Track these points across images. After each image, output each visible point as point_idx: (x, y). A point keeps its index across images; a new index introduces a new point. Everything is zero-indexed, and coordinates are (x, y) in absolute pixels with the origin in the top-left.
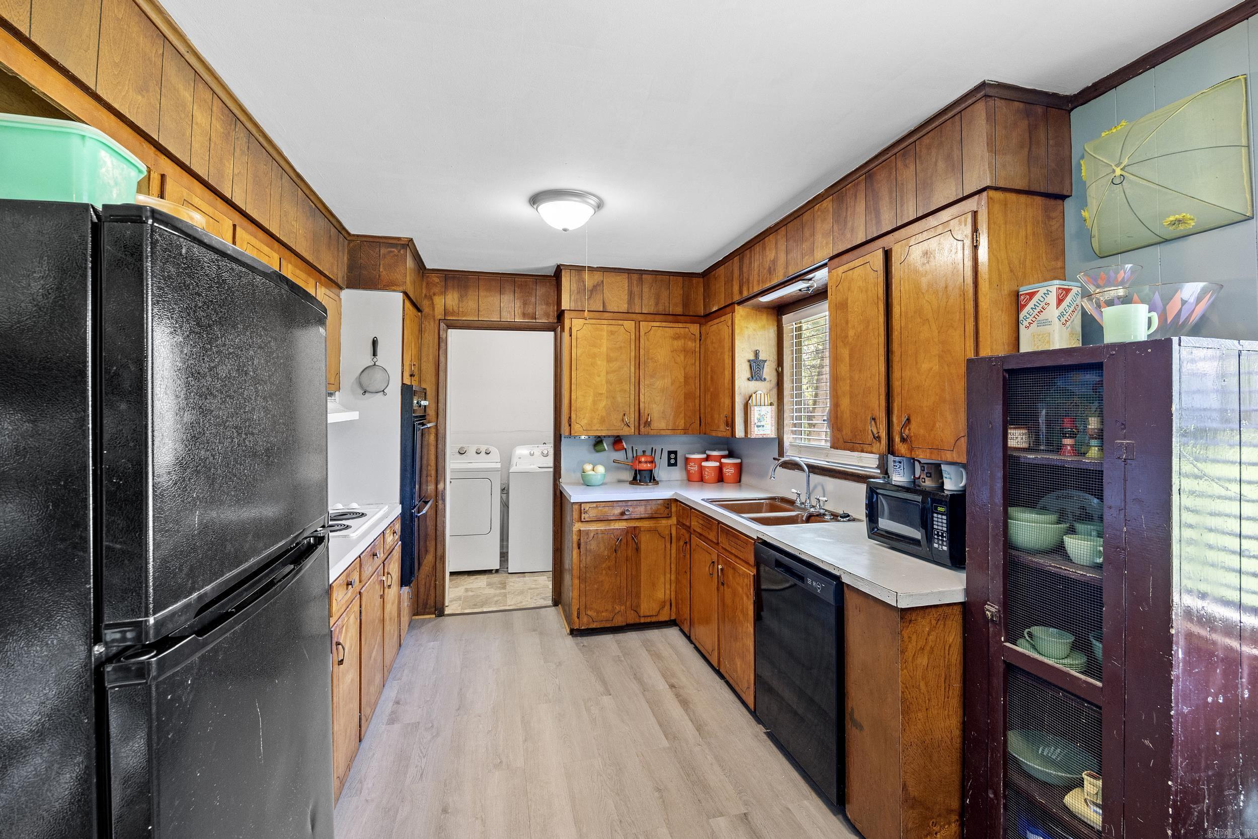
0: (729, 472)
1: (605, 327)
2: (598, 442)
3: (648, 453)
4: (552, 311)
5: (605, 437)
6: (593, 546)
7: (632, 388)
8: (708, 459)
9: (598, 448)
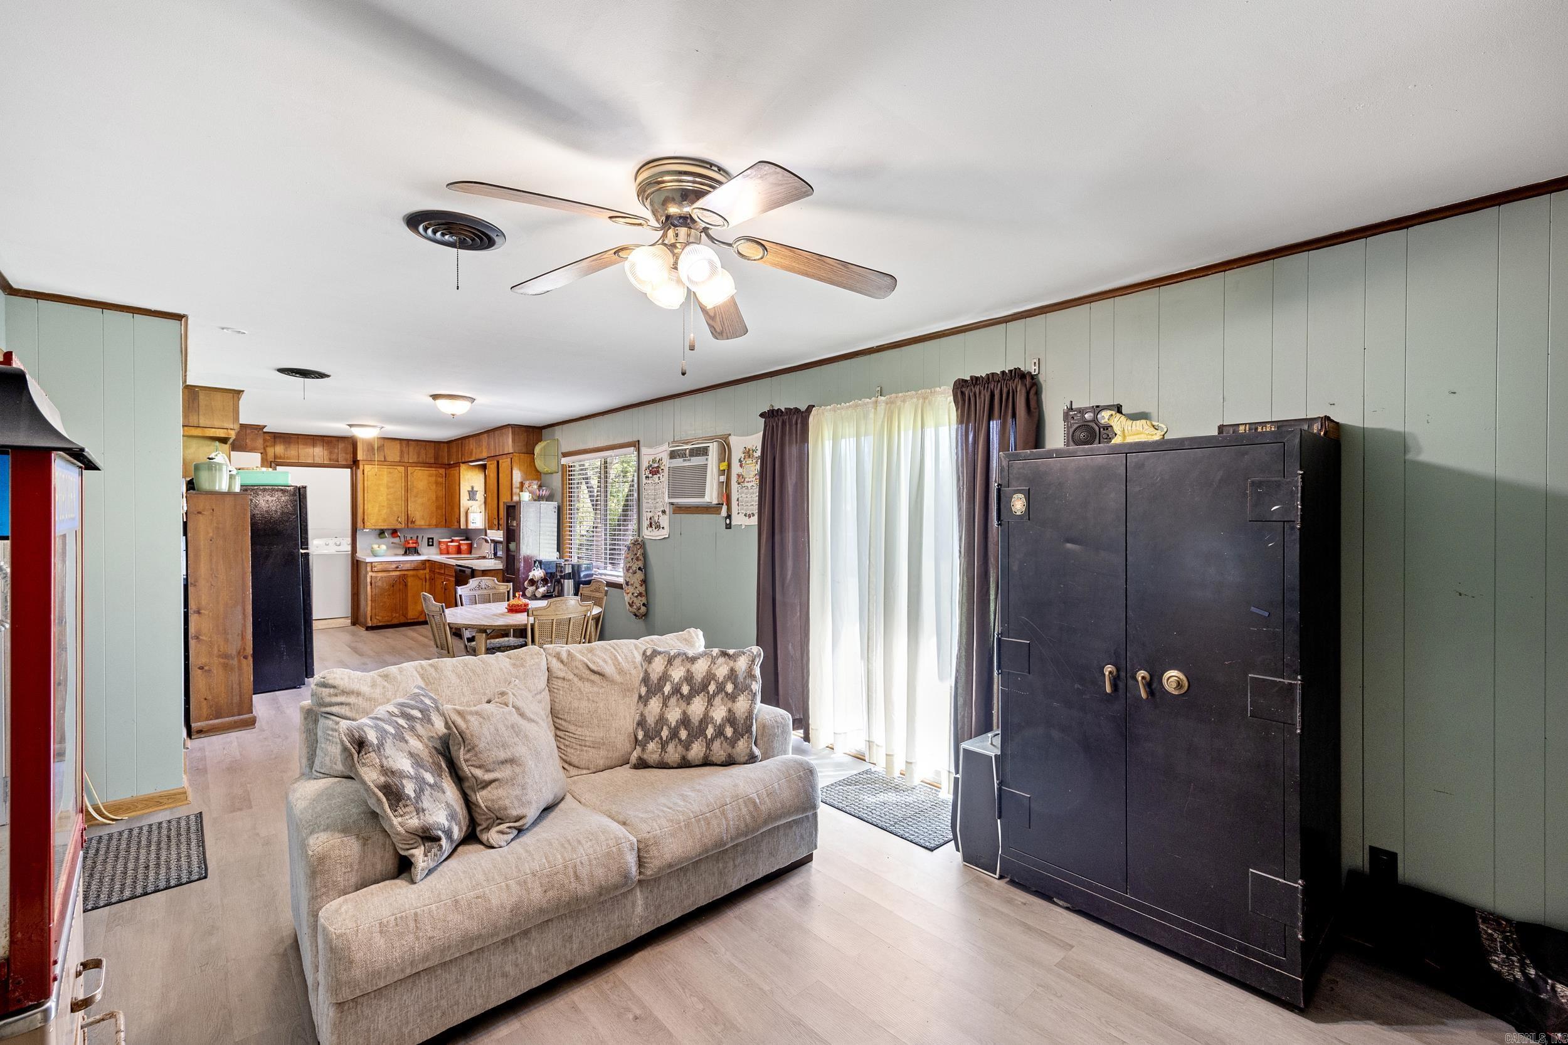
0: (464, 548)
1: (385, 470)
2: (381, 533)
3: (415, 538)
4: (350, 457)
5: (386, 529)
6: (380, 584)
7: (403, 503)
8: (452, 541)
9: (382, 536)
